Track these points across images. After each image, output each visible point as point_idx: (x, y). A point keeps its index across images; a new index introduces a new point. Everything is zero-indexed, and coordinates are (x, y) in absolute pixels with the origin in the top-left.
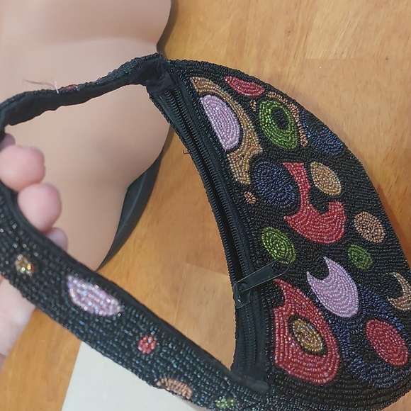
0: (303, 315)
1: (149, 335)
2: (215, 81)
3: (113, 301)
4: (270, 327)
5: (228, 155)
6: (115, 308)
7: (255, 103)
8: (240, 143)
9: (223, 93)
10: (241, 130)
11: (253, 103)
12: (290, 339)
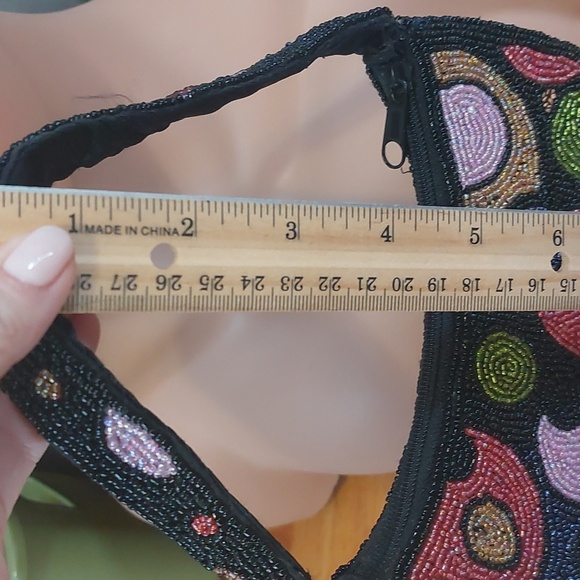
0: (500, 496)
1: (210, 516)
2: (483, 56)
3: (166, 459)
4: (427, 516)
5: (466, 196)
6: (165, 468)
7: (553, 96)
8: (497, 174)
9: (491, 78)
10: (509, 148)
11: (549, 96)
12: (455, 539)
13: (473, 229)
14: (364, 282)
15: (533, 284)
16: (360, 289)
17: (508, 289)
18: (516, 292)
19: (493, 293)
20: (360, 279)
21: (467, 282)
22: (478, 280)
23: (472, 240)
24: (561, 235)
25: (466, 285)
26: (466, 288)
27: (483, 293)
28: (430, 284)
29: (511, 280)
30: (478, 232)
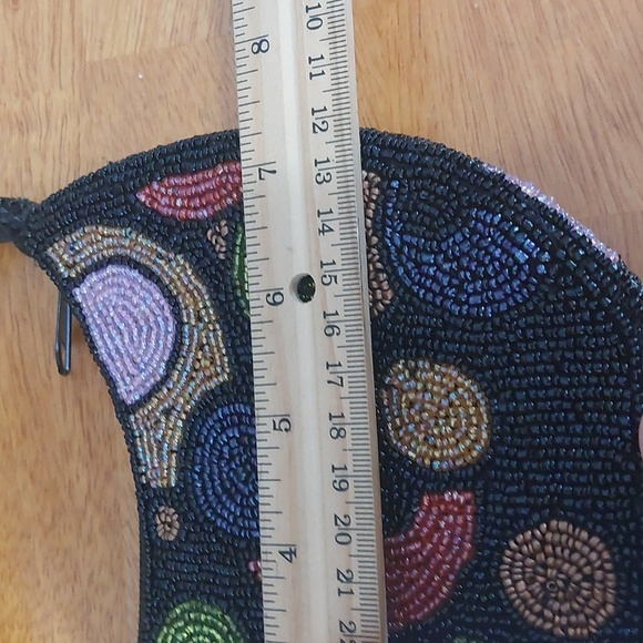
13: (275, 429)
14: (344, 587)
15: (331, 330)
16: (352, 593)
17: (339, 369)
18: (341, 356)
19: (345, 391)
20: (340, 592)
21: (334, 433)
22: (331, 417)
23: (286, 430)
24: (272, 293)
25: (338, 434)
26: (342, 433)
27: (346, 407)
28: (341, 489)
29: (328, 366)
30: (277, 420)
